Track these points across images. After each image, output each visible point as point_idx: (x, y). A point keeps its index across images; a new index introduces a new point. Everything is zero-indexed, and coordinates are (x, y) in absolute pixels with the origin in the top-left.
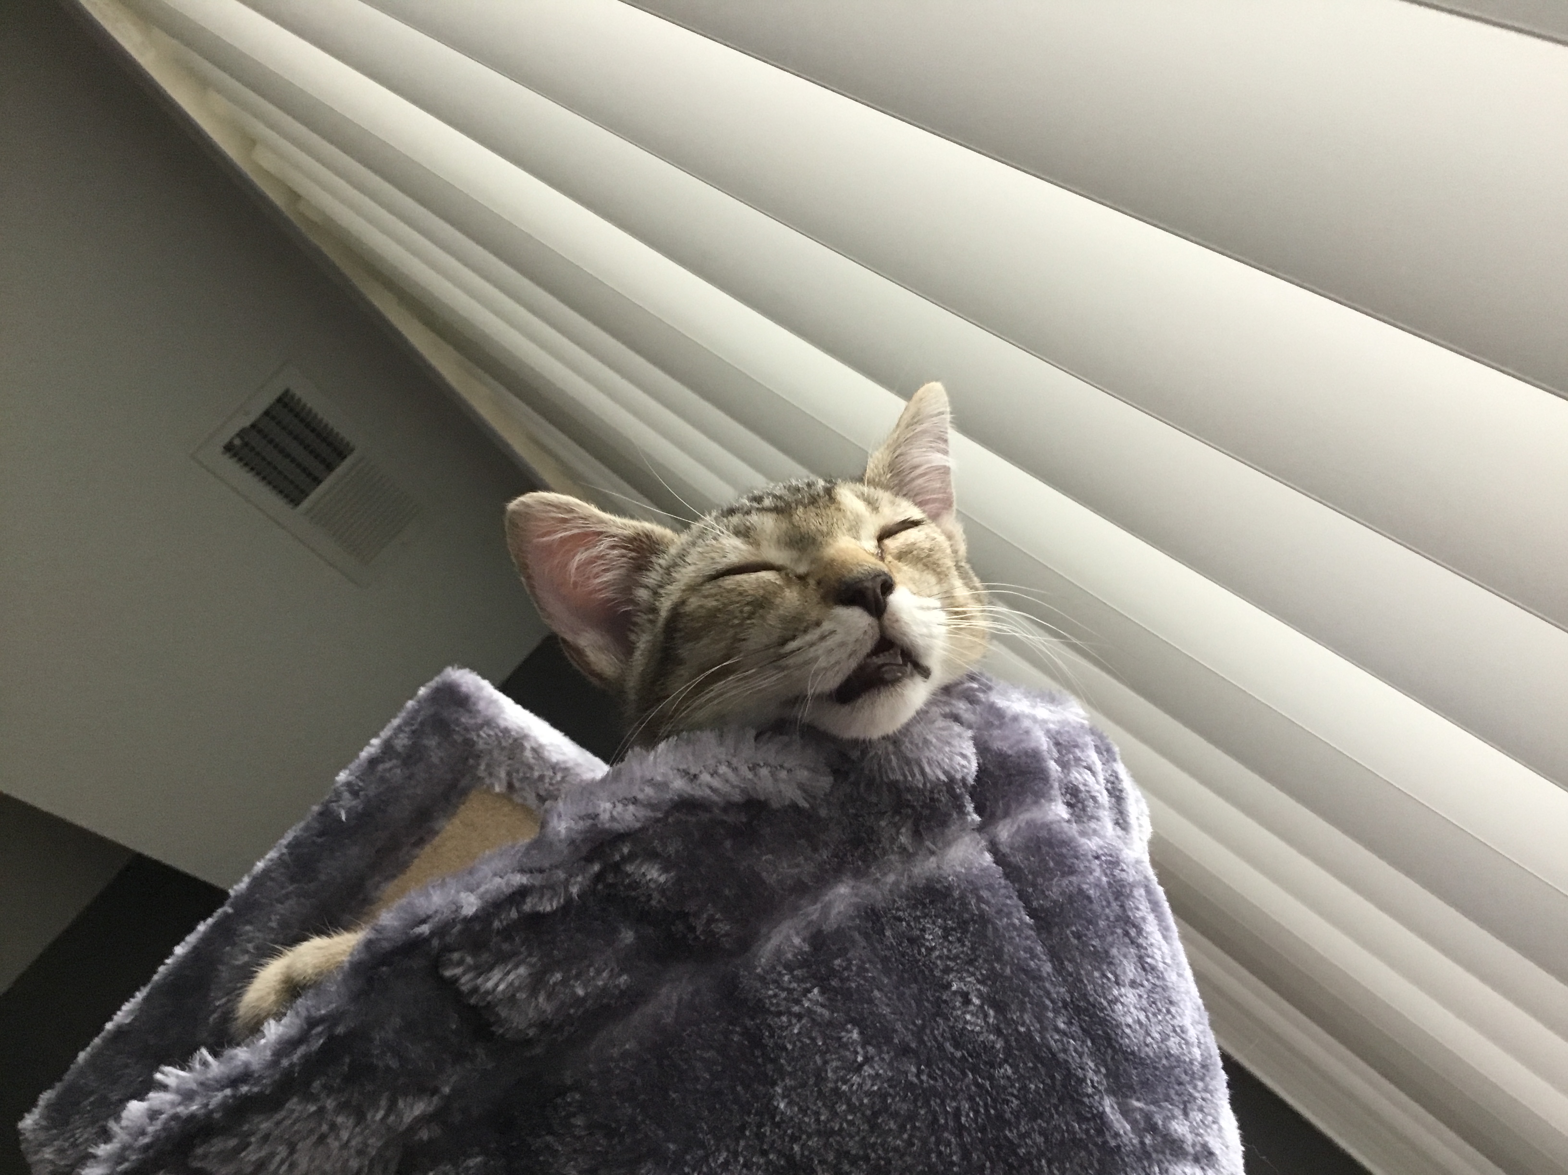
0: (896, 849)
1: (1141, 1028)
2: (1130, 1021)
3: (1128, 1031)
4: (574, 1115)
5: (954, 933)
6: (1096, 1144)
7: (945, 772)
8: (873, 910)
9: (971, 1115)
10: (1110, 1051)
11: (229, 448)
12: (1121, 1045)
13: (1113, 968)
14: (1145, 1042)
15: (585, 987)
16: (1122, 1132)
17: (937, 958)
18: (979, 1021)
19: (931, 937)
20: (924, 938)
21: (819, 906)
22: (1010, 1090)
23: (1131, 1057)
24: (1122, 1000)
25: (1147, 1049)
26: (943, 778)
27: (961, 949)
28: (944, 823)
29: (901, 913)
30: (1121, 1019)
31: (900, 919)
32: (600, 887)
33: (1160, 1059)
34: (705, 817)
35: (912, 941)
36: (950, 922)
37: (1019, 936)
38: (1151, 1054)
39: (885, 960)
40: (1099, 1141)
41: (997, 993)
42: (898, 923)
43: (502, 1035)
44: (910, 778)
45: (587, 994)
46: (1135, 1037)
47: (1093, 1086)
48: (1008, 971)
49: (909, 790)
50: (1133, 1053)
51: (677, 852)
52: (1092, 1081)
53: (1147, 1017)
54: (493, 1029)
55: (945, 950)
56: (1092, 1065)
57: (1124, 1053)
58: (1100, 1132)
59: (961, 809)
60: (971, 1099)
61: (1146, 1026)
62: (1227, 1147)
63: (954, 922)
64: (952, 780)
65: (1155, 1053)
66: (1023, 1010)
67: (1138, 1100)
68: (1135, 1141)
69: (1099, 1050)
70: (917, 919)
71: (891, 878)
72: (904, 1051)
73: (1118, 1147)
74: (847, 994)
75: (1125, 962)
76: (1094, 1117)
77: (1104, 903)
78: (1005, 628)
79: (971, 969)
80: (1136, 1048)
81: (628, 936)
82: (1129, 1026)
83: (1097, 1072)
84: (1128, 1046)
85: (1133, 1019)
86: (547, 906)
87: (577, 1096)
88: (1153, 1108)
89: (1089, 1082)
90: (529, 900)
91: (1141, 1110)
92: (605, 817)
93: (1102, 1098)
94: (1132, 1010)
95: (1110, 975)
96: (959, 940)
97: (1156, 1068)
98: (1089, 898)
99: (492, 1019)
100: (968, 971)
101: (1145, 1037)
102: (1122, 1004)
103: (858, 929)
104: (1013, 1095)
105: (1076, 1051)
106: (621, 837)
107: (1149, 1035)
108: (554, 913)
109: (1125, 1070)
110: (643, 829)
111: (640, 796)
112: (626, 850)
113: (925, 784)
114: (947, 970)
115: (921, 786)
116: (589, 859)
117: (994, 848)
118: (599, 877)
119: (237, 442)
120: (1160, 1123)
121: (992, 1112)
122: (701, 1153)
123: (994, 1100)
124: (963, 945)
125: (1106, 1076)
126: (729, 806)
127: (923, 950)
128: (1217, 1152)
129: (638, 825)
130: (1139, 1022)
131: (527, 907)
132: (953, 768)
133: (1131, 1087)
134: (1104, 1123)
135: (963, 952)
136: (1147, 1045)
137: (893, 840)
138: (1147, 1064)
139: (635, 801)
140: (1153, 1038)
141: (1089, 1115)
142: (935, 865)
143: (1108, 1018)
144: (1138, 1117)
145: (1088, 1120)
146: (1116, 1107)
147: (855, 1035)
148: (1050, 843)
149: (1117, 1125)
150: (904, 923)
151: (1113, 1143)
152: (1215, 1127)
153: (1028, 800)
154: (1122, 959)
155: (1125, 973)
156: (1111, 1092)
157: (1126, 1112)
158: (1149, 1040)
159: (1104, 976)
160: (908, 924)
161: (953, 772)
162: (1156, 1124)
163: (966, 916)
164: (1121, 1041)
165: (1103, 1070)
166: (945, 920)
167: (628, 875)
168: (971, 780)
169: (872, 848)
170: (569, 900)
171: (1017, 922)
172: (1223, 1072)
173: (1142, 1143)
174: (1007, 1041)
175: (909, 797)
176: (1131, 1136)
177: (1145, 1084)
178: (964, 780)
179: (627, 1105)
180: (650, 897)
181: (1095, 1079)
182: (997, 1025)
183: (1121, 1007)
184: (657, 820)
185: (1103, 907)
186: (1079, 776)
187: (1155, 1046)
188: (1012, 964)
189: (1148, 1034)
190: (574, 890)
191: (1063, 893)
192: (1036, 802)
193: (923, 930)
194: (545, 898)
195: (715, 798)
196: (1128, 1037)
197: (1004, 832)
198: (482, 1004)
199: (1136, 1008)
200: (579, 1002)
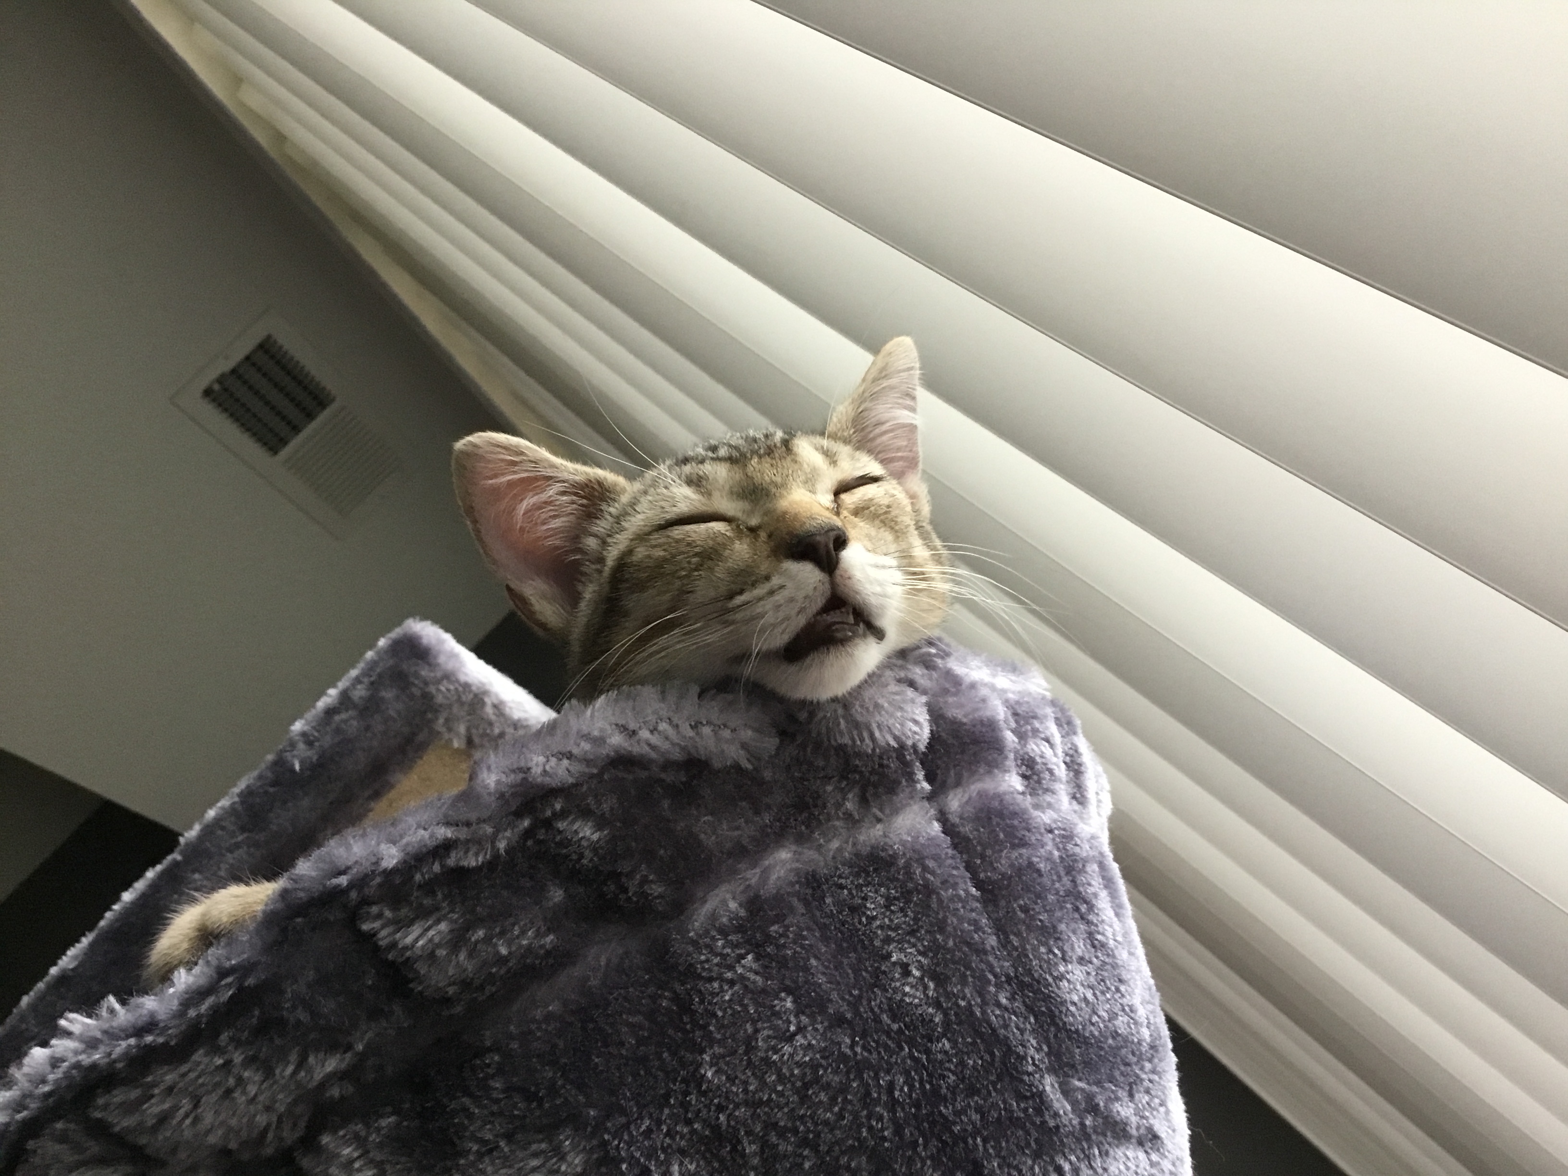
0: (841, 815)
1: (1087, 1006)
2: (1075, 998)
3: (1073, 1009)
4: (493, 1077)
5: (897, 902)
6: (1033, 1123)
7: (896, 738)
8: (813, 876)
9: (906, 1089)
10: (1052, 1029)
11: (208, 393)
12: (1065, 1023)
13: (1060, 944)
14: (1090, 1021)
15: (509, 946)
16: (1061, 1112)
17: (877, 927)
18: (918, 994)
19: (873, 906)
20: (866, 907)
21: (758, 870)
22: (947, 1065)
23: (1075, 1036)
24: (1068, 977)
25: (1092, 1028)
26: (893, 743)
27: (903, 919)
28: (892, 788)
29: (843, 881)
30: (1067, 997)
31: (842, 887)
32: (530, 843)
33: (1106, 1038)
34: (644, 774)
35: (854, 909)
36: (893, 892)
37: (964, 907)
38: (1096, 1033)
39: (823, 928)
40: (1038, 1121)
41: (938, 964)
42: (839, 891)
43: (421, 993)
44: (859, 743)
45: (510, 953)
46: (1080, 1016)
47: (1034, 1064)
48: (951, 943)
49: (859, 755)
50: (1077, 1031)
51: (612, 809)
52: (1033, 1059)
53: (1094, 994)
54: (411, 986)
55: (886, 920)
56: (1034, 1042)
57: (1068, 1031)
58: (1039, 1111)
59: (911, 777)
60: (907, 1073)
61: (1093, 1005)
62: (1174, 1131)
63: (897, 892)
64: (902, 746)
65: (1100, 1032)
66: (963, 981)
67: (1080, 1080)
68: (1075, 1122)
69: (1042, 1027)
70: (859, 887)
71: (835, 844)
72: (839, 1021)
73: (1057, 1127)
74: (783, 963)
75: (1074, 939)
76: (1033, 1096)
77: (1055, 878)
78: (963, 591)
79: (913, 940)
80: (1080, 1027)
81: (557, 895)
82: (1075, 1004)
83: (1038, 1050)
84: (1072, 1025)
85: (1079, 996)
86: (472, 861)
87: (496, 1058)
88: (1095, 1089)
89: (1030, 1059)
90: (453, 854)
91: (1083, 1090)
92: (537, 771)
93: (1042, 1077)
94: (1079, 987)
95: (1056, 951)
96: (902, 910)
97: (1102, 1048)
98: (1038, 871)
99: (411, 976)
100: (909, 942)
101: (1091, 1016)
102: (1069, 981)
103: (797, 894)
104: (950, 1070)
105: (1018, 1028)
106: (551, 793)
107: (1097, 1014)
108: (479, 869)
109: (1067, 1048)
110: (575, 785)
111: (576, 751)
112: (558, 807)
113: (874, 750)
114: (888, 940)
115: (870, 751)
116: (518, 814)
117: (943, 818)
118: (528, 834)
119: (216, 387)
120: (1102, 1104)
121: (928, 1087)
122: (623, 1120)
123: (930, 1075)
124: (906, 916)
125: (1048, 1054)
126: (668, 765)
127: (864, 919)
128: (1163, 1135)
129: (571, 780)
130: (1085, 999)
131: (451, 862)
132: (904, 734)
133: (1073, 1066)
134: (1042, 1102)
135: (905, 922)
136: (1093, 1024)
137: (839, 805)
138: (1091, 1044)
139: (570, 756)
140: (1099, 1017)
141: (1028, 1094)
142: (881, 833)
143: (1053, 995)
144: (1080, 1097)
145: (1026, 1098)
146: (1056, 1086)
147: (789, 1004)
148: (1001, 815)
149: (1056, 1105)
150: (846, 891)
151: (1052, 1123)
152: (1162, 1109)
153: (981, 771)
154: (1071, 934)
155: (1073, 949)
156: (1051, 1070)
157: (1066, 1092)
158: (1095, 1019)
159: (1050, 951)
160: (850, 893)
161: (904, 738)
162: (1098, 1105)
163: (910, 885)
164: (1065, 1020)
165: (1045, 1048)
166: (888, 890)
167: (560, 832)
168: (922, 747)
169: (817, 813)
170: (496, 856)
171: (962, 893)
172: (1173, 1055)
173: (1082, 1124)
174: (946, 1014)
175: (857, 762)
176: (1071, 1116)
177: (1087, 1064)
178: (914, 747)
179: (547, 1068)
180: (581, 856)
181: (1037, 1057)
182: (937, 998)
183: (1066, 984)
184: (592, 776)
185: (1053, 881)
186: (1035, 747)
187: (1101, 1025)
188: (955, 937)
189: (1095, 1012)
190: (502, 845)
191: (1012, 866)
192: (989, 772)
193: (865, 899)
194: (471, 853)
195: (653, 755)
196: (1073, 1015)
197: (955, 802)
198: (400, 960)
199: (1083, 985)
200: (502, 961)
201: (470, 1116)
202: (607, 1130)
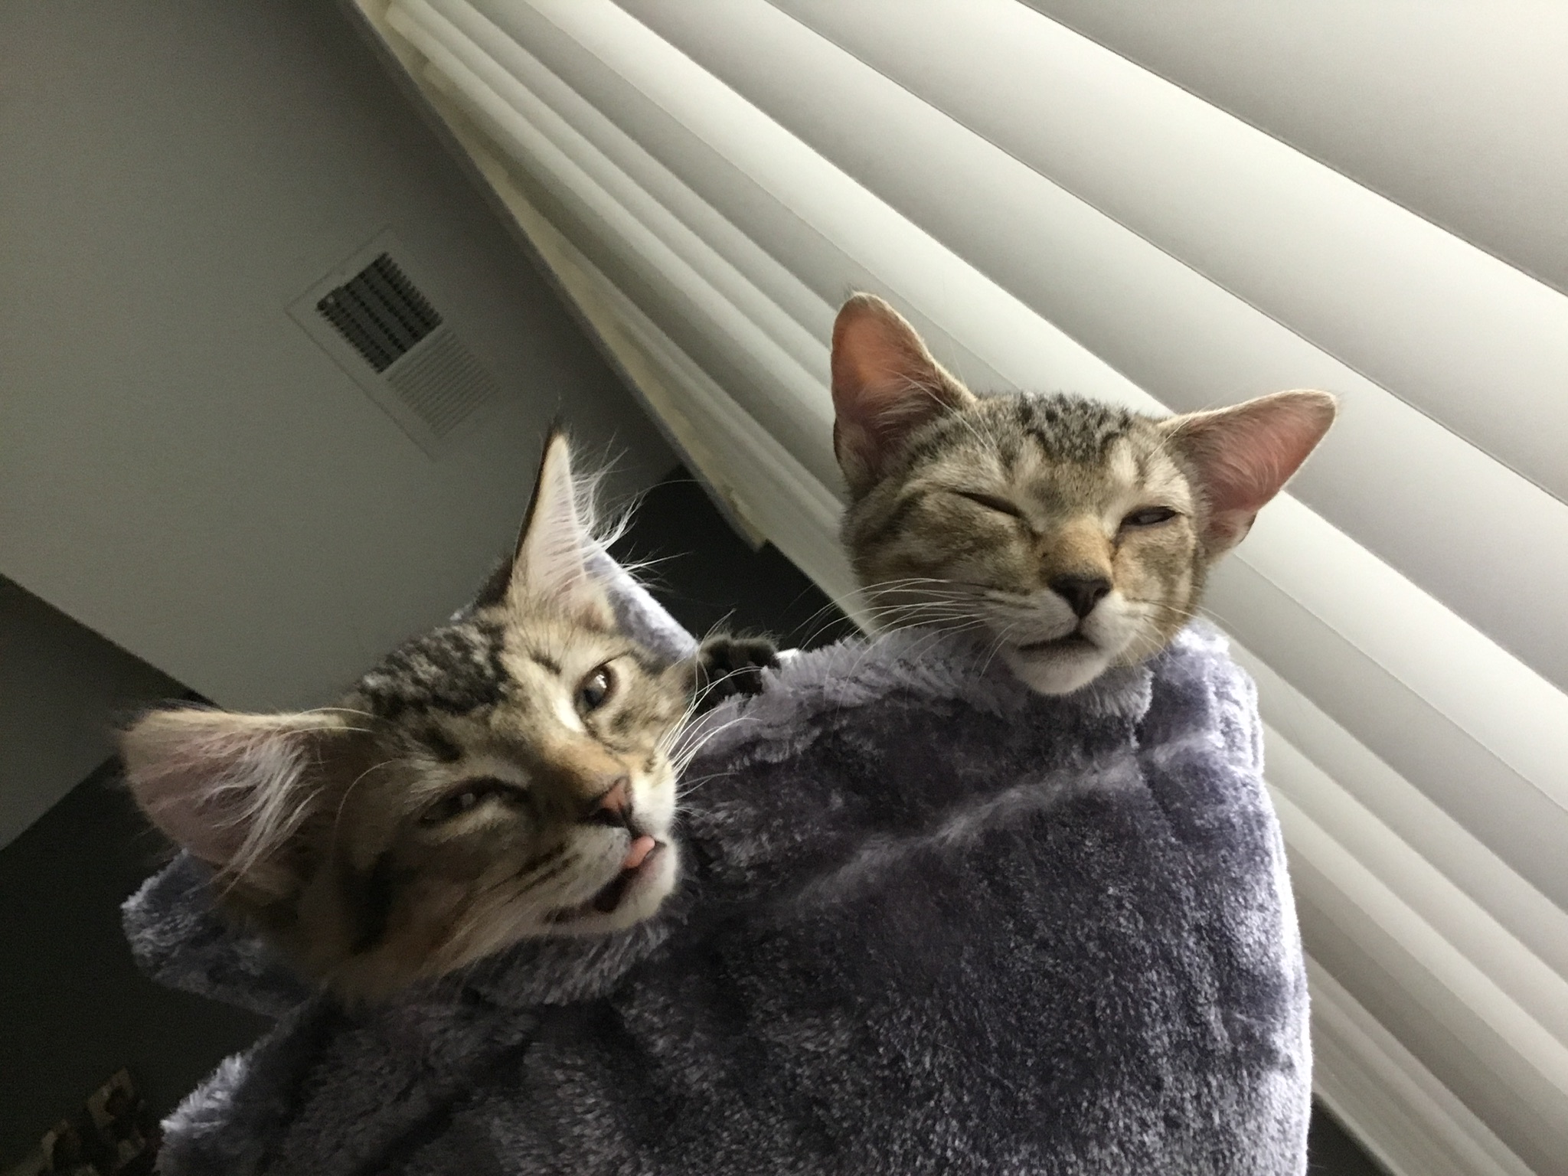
0: (1067, 764)
1: (1260, 947)
2: (1251, 941)
3: (1247, 950)
4: (779, 959)
5: (1110, 844)
6: (1197, 1046)
8: (1040, 816)
10: (1228, 968)
11: (322, 306)
12: (1238, 963)
13: (1244, 894)
14: (1261, 961)
15: (803, 834)
16: (1219, 1038)
17: (1095, 863)
18: (1131, 926)
19: (1090, 844)
20: (1085, 845)
21: (991, 805)
23: (1245, 974)
24: (1246, 922)
25: (1262, 967)
26: (1118, 713)
27: (1115, 860)
28: (1113, 745)
29: (1066, 819)
30: (1243, 940)
31: (1065, 825)
32: (818, 749)
33: (1272, 976)
34: (917, 705)
35: (1072, 845)
36: (1108, 834)
37: (1163, 856)
38: (1265, 972)
39: (1039, 864)
40: (1201, 1045)
41: (1144, 903)
42: (1062, 829)
43: (718, 875)
45: (804, 841)
46: (1252, 956)
47: (1206, 998)
48: (1153, 888)
50: (1248, 971)
52: (1206, 993)
53: (1267, 938)
54: (711, 866)
55: (1102, 857)
56: (1209, 979)
57: (1239, 969)
58: (1203, 1036)
59: (1128, 739)
61: (1265, 946)
63: (1111, 835)
65: (1268, 971)
66: (1163, 922)
67: (1241, 1013)
68: (1228, 1048)
69: (1218, 966)
70: (1079, 825)
71: (1058, 787)
73: (1213, 1051)
76: (1202, 1023)
79: (1124, 879)
80: (1251, 966)
81: (837, 801)
82: (1249, 946)
83: (1211, 985)
84: (1245, 964)
85: (1254, 939)
86: (774, 758)
87: (786, 943)
88: (1253, 1021)
89: (1203, 993)
90: (758, 750)
91: (1242, 1021)
92: (828, 689)
93: (1210, 1008)
94: (1255, 931)
95: (1241, 900)
96: (1115, 851)
97: (1267, 985)
98: (1234, 826)
99: (712, 855)
100: (1121, 880)
101: (1262, 957)
102: (1247, 926)
103: (1020, 833)
105: (1199, 967)
106: (844, 710)
108: (778, 765)
109: (1236, 986)
110: (863, 707)
111: (863, 677)
112: (844, 722)
114: (1105, 876)
116: (814, 722)
117: (1147, 771)
118: (817, 741)
119: (331, 301)
120: (1258, 1034)
124: (1118, 857)
125: (1218, 990)
126: (939, 701)
127: (1082, 855)
128: (1296, 1064)
129: (858, 702)
130: (1260, 944)
131: (758, 755)
133: (1237, 1002)
134: (1207, 1029)
135: (1117, 863)
136: (1263, 964)
137: (1066, 754)
138: (1259, 981)
139: (857, 680)
140: (1269, 958)
141: (1198, 1022)
142: (1096, 781)
143: (1234, 939)
144: (1237, 1027)
145: (1197, 1025)
146: (1220, 1017)
147: (1011, 926)
148: (1205, 772)
149: (1216, 1033)
150: (1068, 829)
151: (1210, 1047)
153: (1189, 728)
154: (1254, 885)
155: (1254, 898)
156: (1219, 1003)
157: (1227, 1021)
158: (1265, 959)
159: (1237, 900)
160: (1071, 830)
162: (1254, 1034)
163: (1122, 830)
164: (1240, 960)
165: (1217, 984)
166: (1103, 831)
167: (845, 743)
168: (1140, 718)
169: (1046, 760)
170: (793, 757)
171: (1161, 842)
173: (1235, 1050)
174: (1153, 948)
175: (1088, 723)
176: (1226, 1042)
177: (1251, 998)
178: (1134, 718)
179: (826, 957)
180: (862, 767)
181: (1209, 991)
182: (1146, 932)
183: (1244, 929)
184: (876, 702)
187: (1270, 965)
188: (1157, 882)
189: (1266, 954)
190: (799, 747)
192: (1195, 730)
193: (1084, 837)
194: (773, 752)
196: (1246, 955)
197: (1158, 757)
198: (707, 838)
199: (1259, 930)
200: (797, 847)
201: (758, 992)
202: (870, 1017)
